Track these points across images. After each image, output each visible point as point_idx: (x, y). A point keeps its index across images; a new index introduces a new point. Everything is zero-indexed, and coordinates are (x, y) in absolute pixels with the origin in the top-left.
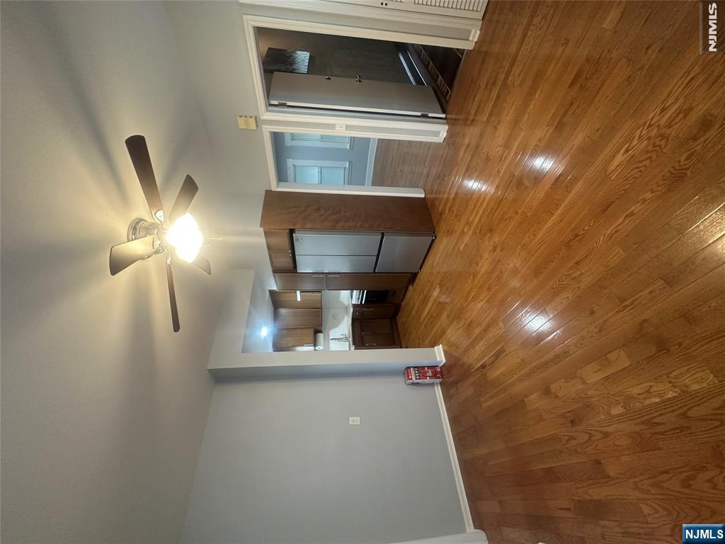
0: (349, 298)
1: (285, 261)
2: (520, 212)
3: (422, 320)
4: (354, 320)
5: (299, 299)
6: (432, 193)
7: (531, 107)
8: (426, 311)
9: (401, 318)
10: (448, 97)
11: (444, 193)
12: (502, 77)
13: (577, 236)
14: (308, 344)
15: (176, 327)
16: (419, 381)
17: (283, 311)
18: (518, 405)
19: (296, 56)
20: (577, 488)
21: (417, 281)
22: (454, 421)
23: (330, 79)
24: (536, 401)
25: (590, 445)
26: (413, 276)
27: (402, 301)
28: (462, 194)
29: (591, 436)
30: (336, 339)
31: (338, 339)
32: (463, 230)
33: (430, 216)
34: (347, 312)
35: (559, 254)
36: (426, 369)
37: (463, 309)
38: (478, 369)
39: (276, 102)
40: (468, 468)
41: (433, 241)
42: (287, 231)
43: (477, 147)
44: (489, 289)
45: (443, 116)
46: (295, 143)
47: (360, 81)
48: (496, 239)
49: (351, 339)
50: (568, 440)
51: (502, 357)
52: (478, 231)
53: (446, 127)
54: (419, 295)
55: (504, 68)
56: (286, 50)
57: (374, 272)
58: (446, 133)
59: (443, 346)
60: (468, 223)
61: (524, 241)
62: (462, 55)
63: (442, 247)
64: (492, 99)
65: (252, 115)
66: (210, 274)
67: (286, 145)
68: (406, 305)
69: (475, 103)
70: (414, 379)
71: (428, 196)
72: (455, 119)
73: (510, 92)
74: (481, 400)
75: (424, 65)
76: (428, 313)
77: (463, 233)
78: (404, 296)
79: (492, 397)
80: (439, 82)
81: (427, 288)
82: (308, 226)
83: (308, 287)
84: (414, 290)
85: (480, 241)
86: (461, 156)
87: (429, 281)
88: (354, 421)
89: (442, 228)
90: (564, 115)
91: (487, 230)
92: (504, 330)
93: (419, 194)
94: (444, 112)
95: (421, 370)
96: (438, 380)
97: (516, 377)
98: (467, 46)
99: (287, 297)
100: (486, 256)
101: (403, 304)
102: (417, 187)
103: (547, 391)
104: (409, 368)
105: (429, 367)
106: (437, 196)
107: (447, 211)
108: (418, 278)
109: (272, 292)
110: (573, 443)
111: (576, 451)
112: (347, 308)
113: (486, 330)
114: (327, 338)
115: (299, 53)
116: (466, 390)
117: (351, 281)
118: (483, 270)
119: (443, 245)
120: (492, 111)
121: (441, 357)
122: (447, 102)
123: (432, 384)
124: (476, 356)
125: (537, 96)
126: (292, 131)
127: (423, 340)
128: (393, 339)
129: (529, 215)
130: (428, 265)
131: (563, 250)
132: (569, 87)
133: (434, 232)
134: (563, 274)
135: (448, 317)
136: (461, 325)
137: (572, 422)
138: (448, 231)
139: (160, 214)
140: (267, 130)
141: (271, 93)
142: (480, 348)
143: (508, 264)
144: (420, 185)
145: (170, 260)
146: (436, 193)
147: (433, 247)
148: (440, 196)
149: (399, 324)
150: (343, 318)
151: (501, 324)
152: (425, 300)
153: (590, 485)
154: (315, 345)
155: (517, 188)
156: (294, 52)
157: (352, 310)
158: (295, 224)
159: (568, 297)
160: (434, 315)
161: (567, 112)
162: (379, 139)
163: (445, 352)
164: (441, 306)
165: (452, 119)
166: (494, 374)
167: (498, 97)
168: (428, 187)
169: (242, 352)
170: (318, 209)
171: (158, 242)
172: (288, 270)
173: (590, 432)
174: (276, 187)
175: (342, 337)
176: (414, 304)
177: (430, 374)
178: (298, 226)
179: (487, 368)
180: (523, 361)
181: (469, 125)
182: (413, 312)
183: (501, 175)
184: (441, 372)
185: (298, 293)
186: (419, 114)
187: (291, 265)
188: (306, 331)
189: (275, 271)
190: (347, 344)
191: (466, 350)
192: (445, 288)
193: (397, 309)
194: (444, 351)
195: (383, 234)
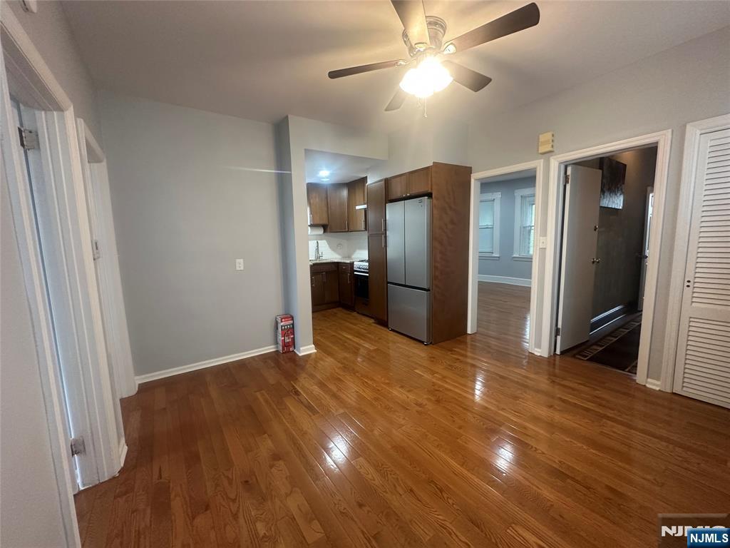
0: (360, 258)
1: (398, 190)
2: (461, 431)
3: (339, 332)
4: (337, 264)
5: (357, 208)
6: (472, 341)
7: (579, 445)
8: (349, 337)
9: (340, 312)
10: (579, 357)
11: (473, 353)
12: (610, 413)
13: (441, 491)
14: (313, 218)
15: (333, 75)
16: (280, 330)
17: (345, 193)
18: (261, 427)
19: (618, 194)
20: (181, 485)
21: (379, 327)
22: (242, 364)
23: (595, 230)
24: (265, 446)
25: (224, 499)
26: (384, 323)
27: (358, 313)
28: (475, 371)
29: (234, 501)
30: (318, 246)
31: (318, 249)
32: (437, 373)
33: (448, 340)
34: (344, 257)
35: (419, 471)
36: (292, 336)
37: (354, 374)
38: (294, 388)
39: (569, 172)
40: (196, 378)
41: (423, 342)
42: (430, 191)
43: (526, 387)
44: (376, 399)
45: (558, 352)
46: (518, 200)
47: (593, 262)
48: (430, 406)
49: (318, 262)
50: (228, 477)
51: (308, 411)
52: (436, 388)
53: (546, 355)
54: (365, 329)
55: (620, 416)
56: (623, 183)
57: (388, 283)
58: (539, 354)
59: (316, 353)
60: (444, 377)
61: (430, 435)
62: (629, 371)
63: (416, 351)
64: (583, 403)
65: (555, 147)
66: (386, 110)
67: (516, 191)
68: (353, 316)
69: (575, 386)
70: (282, 324)
71: (469, 337)
72: (554, 364)
73: (593, 422)
74: (263, 391)
75: (613, 332)
76: (348, 339)
77: (433, 373)
78: (364, 315)
79: (266, 401)
80: (595, 347)
81: (373, 337)
82: (435, 212)
83: (371, 216)
84: (369, 324)
85: (426, 390)
86: (516, 371)
87: (380, 339)
88: (240, 264)
89: (436, 352)
90: (573, 479)
91: (438, 396)
92: (336, 414)
93: (471, 328)
94: (562, 353)
95: (290, 331)
96: (280, 348)
97: (288, 425)
98: (641, 377)
99: (359, 196)
100: (412, 396)
101: (355, 314)
102: (478, 326)
103: (276, 457)
104: (293, 320)
105: (293, 339)
106: (469, 346)
107: (455, 356)
108: (383, 328)
109: (364, 180)
110: (226, 483)
111: (217, 485)
112: (349, 257)
113: (335, 396)
114: (319, 237)
115: (621, 198)
116: (272, 376)
117: (378, 260)
118: (395, 393)
119: (419, 353)
120: (570, 403)
121: (305, 351)
122: (574, 356)
123: (276, 343)
124: (307, 385)
125: (591, 450)
126: (537, 195)
127: (319, 334)
128: (321, 303)
129: (458, 440)
130: (396, 337)
131: (424, 476)
132: (607, 486)
133: (431, 343)
134: (398, 475)
135: (345, 358)
136: (337, 370)
137: (247, 482)
138: (433, 358)
139: (452, 49)
140: (539, 164)
141: (580, 167)
142: (316, 390)
143: (404, 419)
144: (480, 329)
145: (402, 63)
146: (472, 345)
147: (416, 342)
148: (469, 350)
149: (334, 310)
150: (339, 254)
151: (341, 411)
152: (359, 335)
153: (185, 498)
154: (311, 226)
155: (486, 428)
156: (623, 193)
157: (348, 262)
158: (437, 199)
159: (374, 480)
160: (346, 344)
161: (577, 482)
162: (530, 288)
163: (309, 356)
164: (356, 352)
165: (555, 360)
166: (290, 403)
167: (587, 410)
168: (478, 337)
169: (305, 150)
170: (452, 222)
171: (422, 50)
172: (388, 194)
173: (237, 501)
174: (475, 178)
175: (320, 253)
176: (355, 324)
177: (287, 340)
178: (435, 201)
179: (296, 397)
180: (306, 433)
181: (548, 379)
182: (348, 324)
183: (500, 412)
184: (289, 352)
185: (365, 206)
186: (560, 326)
187: (393, 197)
188: (325, 216)
189: (387, 182)
190: (313, 258)
191: (312, 376)
192: (374, 355)
193: (350, 307)
194: (311, 354)
195: (428, 290)
